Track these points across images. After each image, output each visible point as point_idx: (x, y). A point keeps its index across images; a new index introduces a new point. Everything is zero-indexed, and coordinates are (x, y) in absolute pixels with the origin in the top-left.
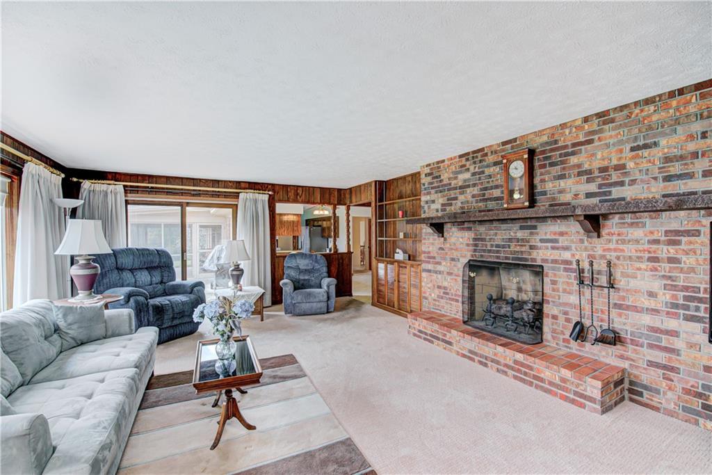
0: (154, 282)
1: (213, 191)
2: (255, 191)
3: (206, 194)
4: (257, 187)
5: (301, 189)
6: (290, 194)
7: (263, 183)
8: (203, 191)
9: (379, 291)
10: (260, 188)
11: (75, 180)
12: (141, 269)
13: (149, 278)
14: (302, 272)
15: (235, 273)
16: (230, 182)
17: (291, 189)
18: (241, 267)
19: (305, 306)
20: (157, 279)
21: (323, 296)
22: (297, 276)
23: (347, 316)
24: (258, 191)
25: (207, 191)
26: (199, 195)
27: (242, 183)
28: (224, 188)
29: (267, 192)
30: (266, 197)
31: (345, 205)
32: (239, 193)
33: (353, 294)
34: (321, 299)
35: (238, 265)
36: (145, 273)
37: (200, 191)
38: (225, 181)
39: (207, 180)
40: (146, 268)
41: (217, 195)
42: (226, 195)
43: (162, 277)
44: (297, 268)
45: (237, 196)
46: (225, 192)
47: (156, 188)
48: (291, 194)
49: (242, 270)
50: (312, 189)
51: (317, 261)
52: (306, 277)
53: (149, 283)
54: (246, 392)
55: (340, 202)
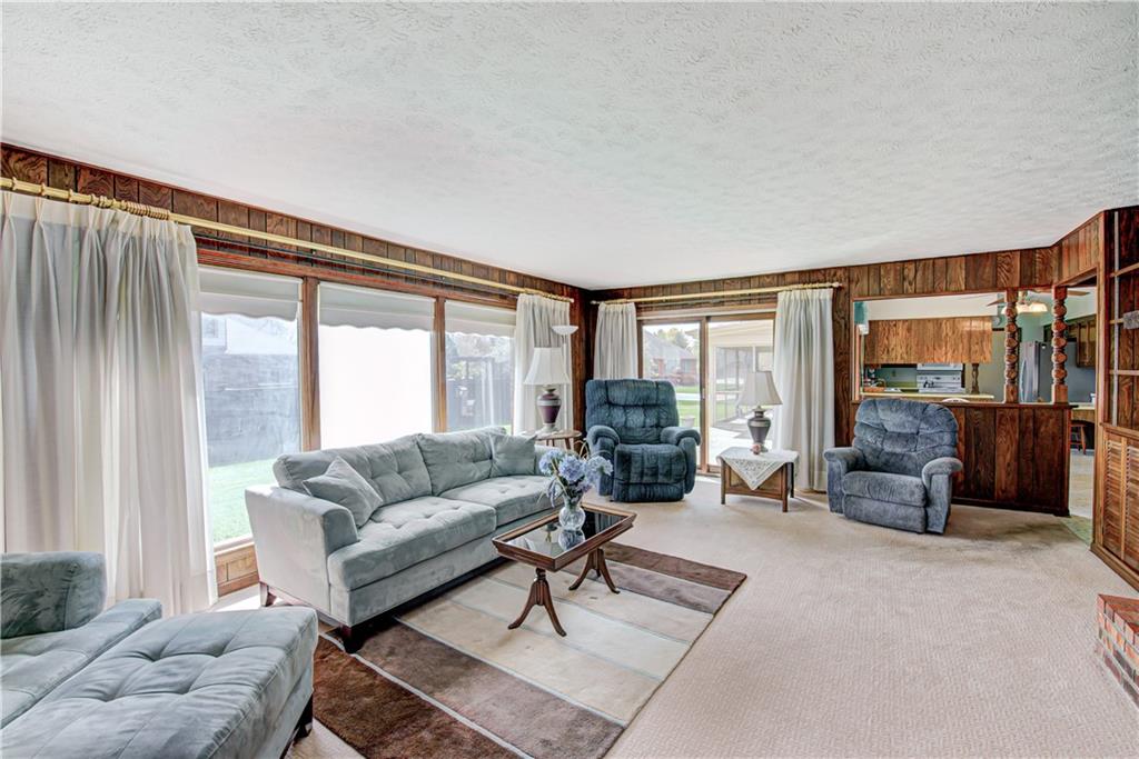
0: (647, 425)
1: (742, 295)
2: (806, 286)
3: (731, 300)
4: (814, 277)
5: (912, 266)
6: (885, 280)
7: (825, 269)
8: (728, 296)
9: (1108, 516)
10: (821, 278)
11: (594, 302)
12: (636, 406)
13: (642, 418)
14: (891, 437)
15: (754, 424)
16: (768, 276)
17: (887, 272)
18: (766, 415)
19: (869, 506)
20: (651, 421)
21: (912, 493)
22: (879, 445)
23: (972, 554)
24: (810, 286)
25: (733, 296)
26: (722, 303)
27: (787, 276)
28: (759, 287)
29: (828, 284)
30: (827, 294)
31: (1047, 286)
32: (776, 293)
33: (1071, 513)
34: (907, 497)
35: (762, 413)
36: (640, 411)
37: (723, 297)
38: (759, 276)
39: (733, 280)
40: (643, 406)
41: (748, 299)
42: (761, 299)
43: (659, 419)
44: (881, 430)
45: (773, 298)
46: (759, 294)
47: (671, 301)
48: (889, 281)
49: (768, 422)
50: (939, 262)
51: (925, 419)
52: (898, 450)
53: (642, 424)
54: (618, 593)
55: (1028, 283)
